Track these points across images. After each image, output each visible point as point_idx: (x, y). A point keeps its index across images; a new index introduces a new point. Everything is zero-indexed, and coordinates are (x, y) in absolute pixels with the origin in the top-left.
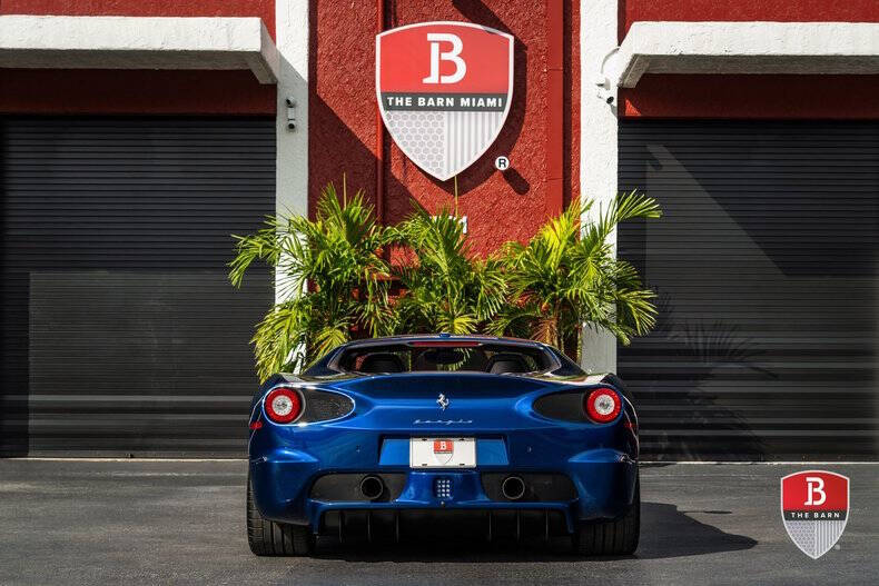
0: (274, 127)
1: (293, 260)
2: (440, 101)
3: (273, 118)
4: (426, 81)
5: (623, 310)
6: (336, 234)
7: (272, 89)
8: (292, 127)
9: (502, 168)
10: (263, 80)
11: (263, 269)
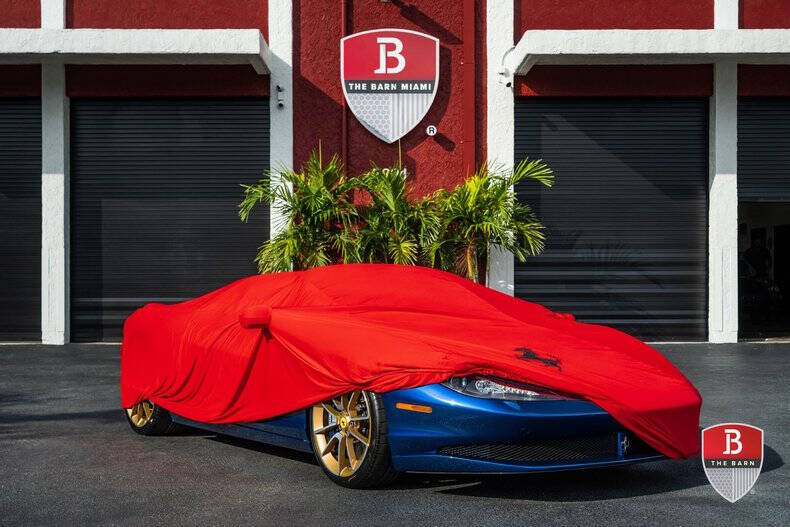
0: (268, 105)
1: (285, 203)
2: (387, 86)
3: (267, 98)
4: (376, 72)
5: (520, 239)
6: (315, 183)
7: (266, 78)
8: (281, 105)
9: (432, 134)
10: (259, 71)
11: (262, 210)
